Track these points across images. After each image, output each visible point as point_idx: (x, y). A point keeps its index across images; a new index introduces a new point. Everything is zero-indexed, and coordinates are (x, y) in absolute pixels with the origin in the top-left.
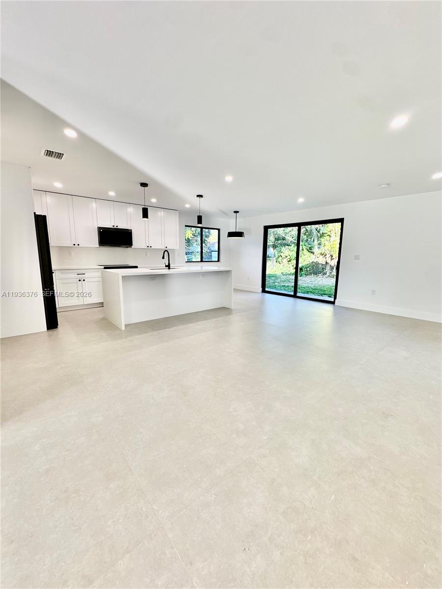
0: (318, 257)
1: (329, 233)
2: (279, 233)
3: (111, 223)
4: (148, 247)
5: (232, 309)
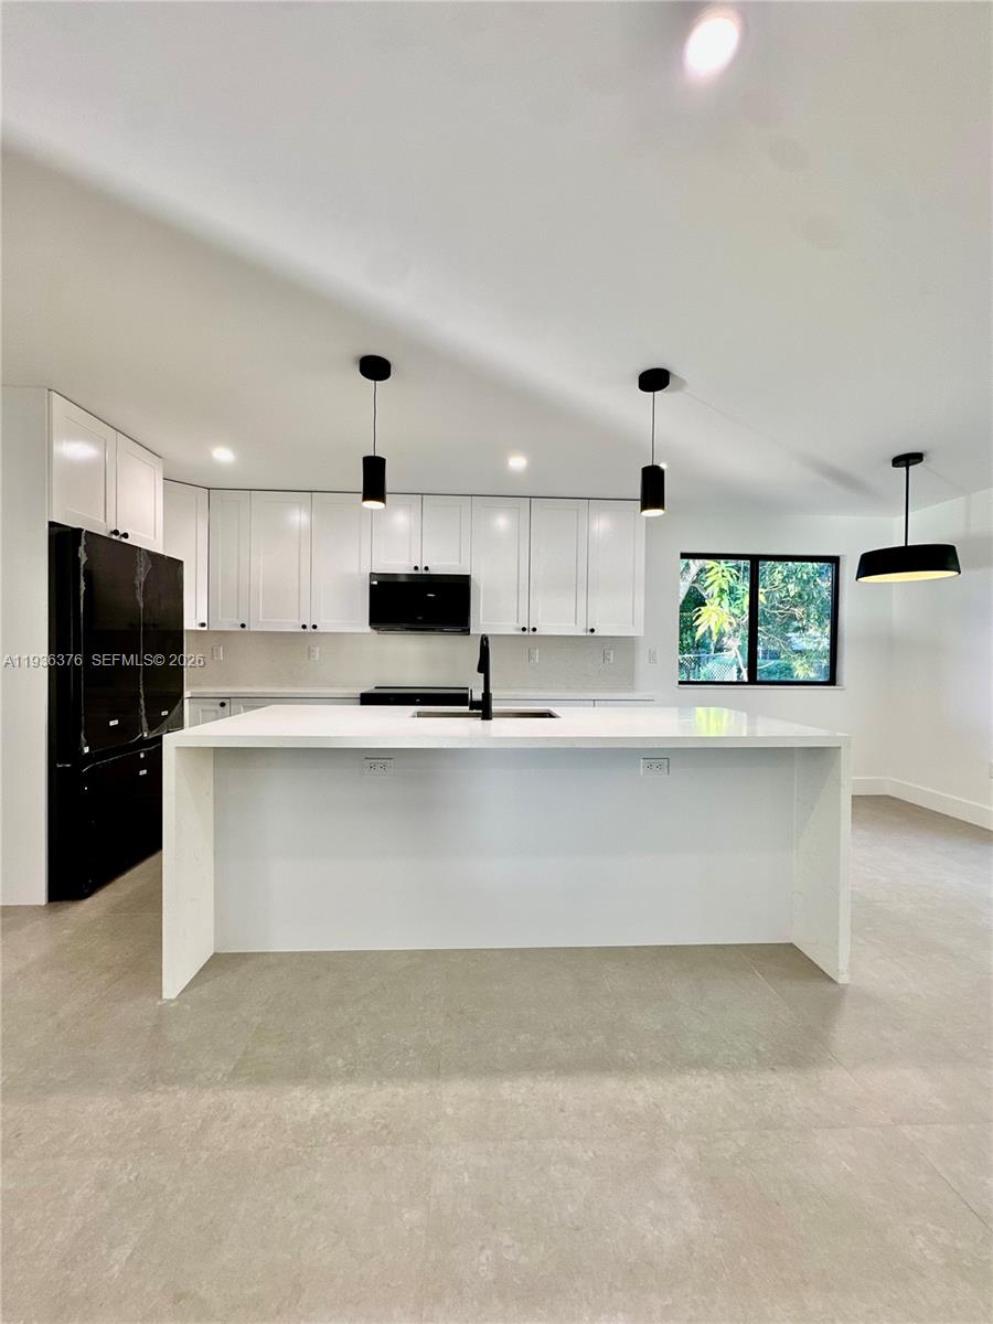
3: (410, 561)
4: (524, 629)
5: (843, 990)
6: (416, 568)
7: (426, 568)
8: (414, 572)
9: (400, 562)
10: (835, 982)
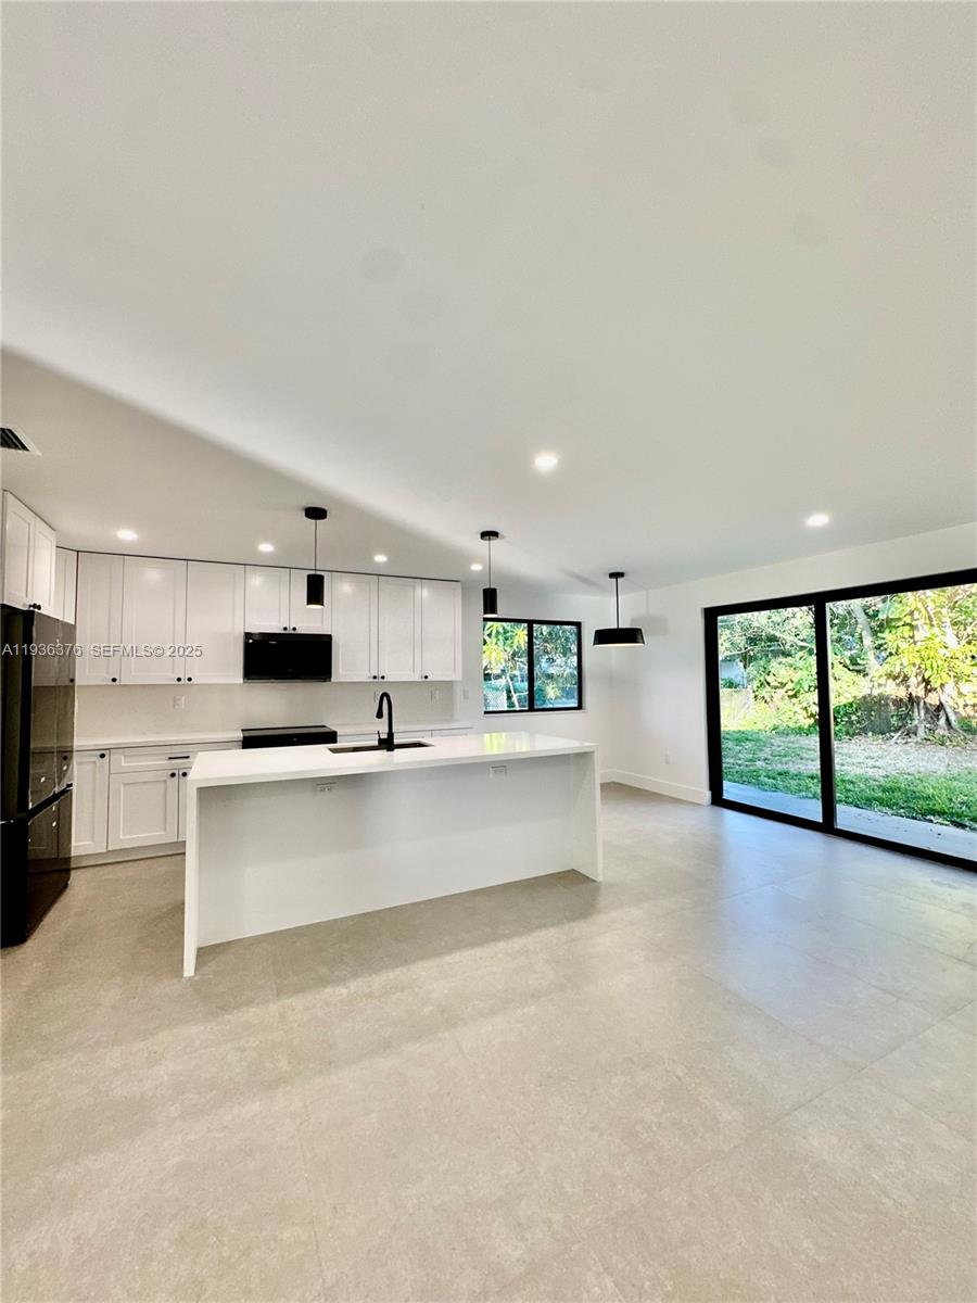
0: (880, 685)
1: (908, 620)
2: (755, 624)
3: (279, 621)
4: (375, 677)
5: (600, 883)
6: (285, 629)
7: (294, 629)
8: (283, 632)
9: (270, 622)
10: (595, 881)
